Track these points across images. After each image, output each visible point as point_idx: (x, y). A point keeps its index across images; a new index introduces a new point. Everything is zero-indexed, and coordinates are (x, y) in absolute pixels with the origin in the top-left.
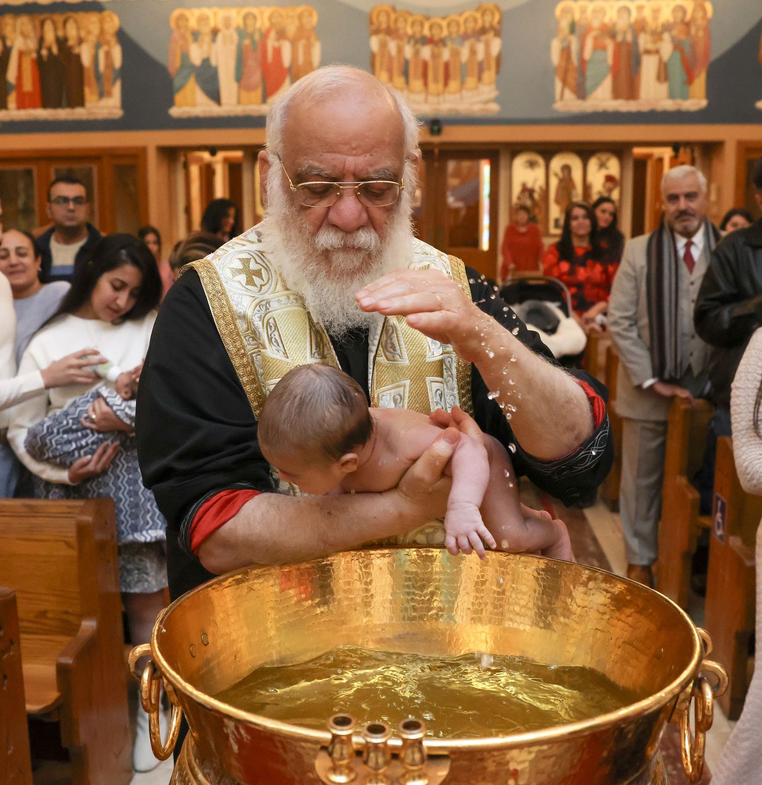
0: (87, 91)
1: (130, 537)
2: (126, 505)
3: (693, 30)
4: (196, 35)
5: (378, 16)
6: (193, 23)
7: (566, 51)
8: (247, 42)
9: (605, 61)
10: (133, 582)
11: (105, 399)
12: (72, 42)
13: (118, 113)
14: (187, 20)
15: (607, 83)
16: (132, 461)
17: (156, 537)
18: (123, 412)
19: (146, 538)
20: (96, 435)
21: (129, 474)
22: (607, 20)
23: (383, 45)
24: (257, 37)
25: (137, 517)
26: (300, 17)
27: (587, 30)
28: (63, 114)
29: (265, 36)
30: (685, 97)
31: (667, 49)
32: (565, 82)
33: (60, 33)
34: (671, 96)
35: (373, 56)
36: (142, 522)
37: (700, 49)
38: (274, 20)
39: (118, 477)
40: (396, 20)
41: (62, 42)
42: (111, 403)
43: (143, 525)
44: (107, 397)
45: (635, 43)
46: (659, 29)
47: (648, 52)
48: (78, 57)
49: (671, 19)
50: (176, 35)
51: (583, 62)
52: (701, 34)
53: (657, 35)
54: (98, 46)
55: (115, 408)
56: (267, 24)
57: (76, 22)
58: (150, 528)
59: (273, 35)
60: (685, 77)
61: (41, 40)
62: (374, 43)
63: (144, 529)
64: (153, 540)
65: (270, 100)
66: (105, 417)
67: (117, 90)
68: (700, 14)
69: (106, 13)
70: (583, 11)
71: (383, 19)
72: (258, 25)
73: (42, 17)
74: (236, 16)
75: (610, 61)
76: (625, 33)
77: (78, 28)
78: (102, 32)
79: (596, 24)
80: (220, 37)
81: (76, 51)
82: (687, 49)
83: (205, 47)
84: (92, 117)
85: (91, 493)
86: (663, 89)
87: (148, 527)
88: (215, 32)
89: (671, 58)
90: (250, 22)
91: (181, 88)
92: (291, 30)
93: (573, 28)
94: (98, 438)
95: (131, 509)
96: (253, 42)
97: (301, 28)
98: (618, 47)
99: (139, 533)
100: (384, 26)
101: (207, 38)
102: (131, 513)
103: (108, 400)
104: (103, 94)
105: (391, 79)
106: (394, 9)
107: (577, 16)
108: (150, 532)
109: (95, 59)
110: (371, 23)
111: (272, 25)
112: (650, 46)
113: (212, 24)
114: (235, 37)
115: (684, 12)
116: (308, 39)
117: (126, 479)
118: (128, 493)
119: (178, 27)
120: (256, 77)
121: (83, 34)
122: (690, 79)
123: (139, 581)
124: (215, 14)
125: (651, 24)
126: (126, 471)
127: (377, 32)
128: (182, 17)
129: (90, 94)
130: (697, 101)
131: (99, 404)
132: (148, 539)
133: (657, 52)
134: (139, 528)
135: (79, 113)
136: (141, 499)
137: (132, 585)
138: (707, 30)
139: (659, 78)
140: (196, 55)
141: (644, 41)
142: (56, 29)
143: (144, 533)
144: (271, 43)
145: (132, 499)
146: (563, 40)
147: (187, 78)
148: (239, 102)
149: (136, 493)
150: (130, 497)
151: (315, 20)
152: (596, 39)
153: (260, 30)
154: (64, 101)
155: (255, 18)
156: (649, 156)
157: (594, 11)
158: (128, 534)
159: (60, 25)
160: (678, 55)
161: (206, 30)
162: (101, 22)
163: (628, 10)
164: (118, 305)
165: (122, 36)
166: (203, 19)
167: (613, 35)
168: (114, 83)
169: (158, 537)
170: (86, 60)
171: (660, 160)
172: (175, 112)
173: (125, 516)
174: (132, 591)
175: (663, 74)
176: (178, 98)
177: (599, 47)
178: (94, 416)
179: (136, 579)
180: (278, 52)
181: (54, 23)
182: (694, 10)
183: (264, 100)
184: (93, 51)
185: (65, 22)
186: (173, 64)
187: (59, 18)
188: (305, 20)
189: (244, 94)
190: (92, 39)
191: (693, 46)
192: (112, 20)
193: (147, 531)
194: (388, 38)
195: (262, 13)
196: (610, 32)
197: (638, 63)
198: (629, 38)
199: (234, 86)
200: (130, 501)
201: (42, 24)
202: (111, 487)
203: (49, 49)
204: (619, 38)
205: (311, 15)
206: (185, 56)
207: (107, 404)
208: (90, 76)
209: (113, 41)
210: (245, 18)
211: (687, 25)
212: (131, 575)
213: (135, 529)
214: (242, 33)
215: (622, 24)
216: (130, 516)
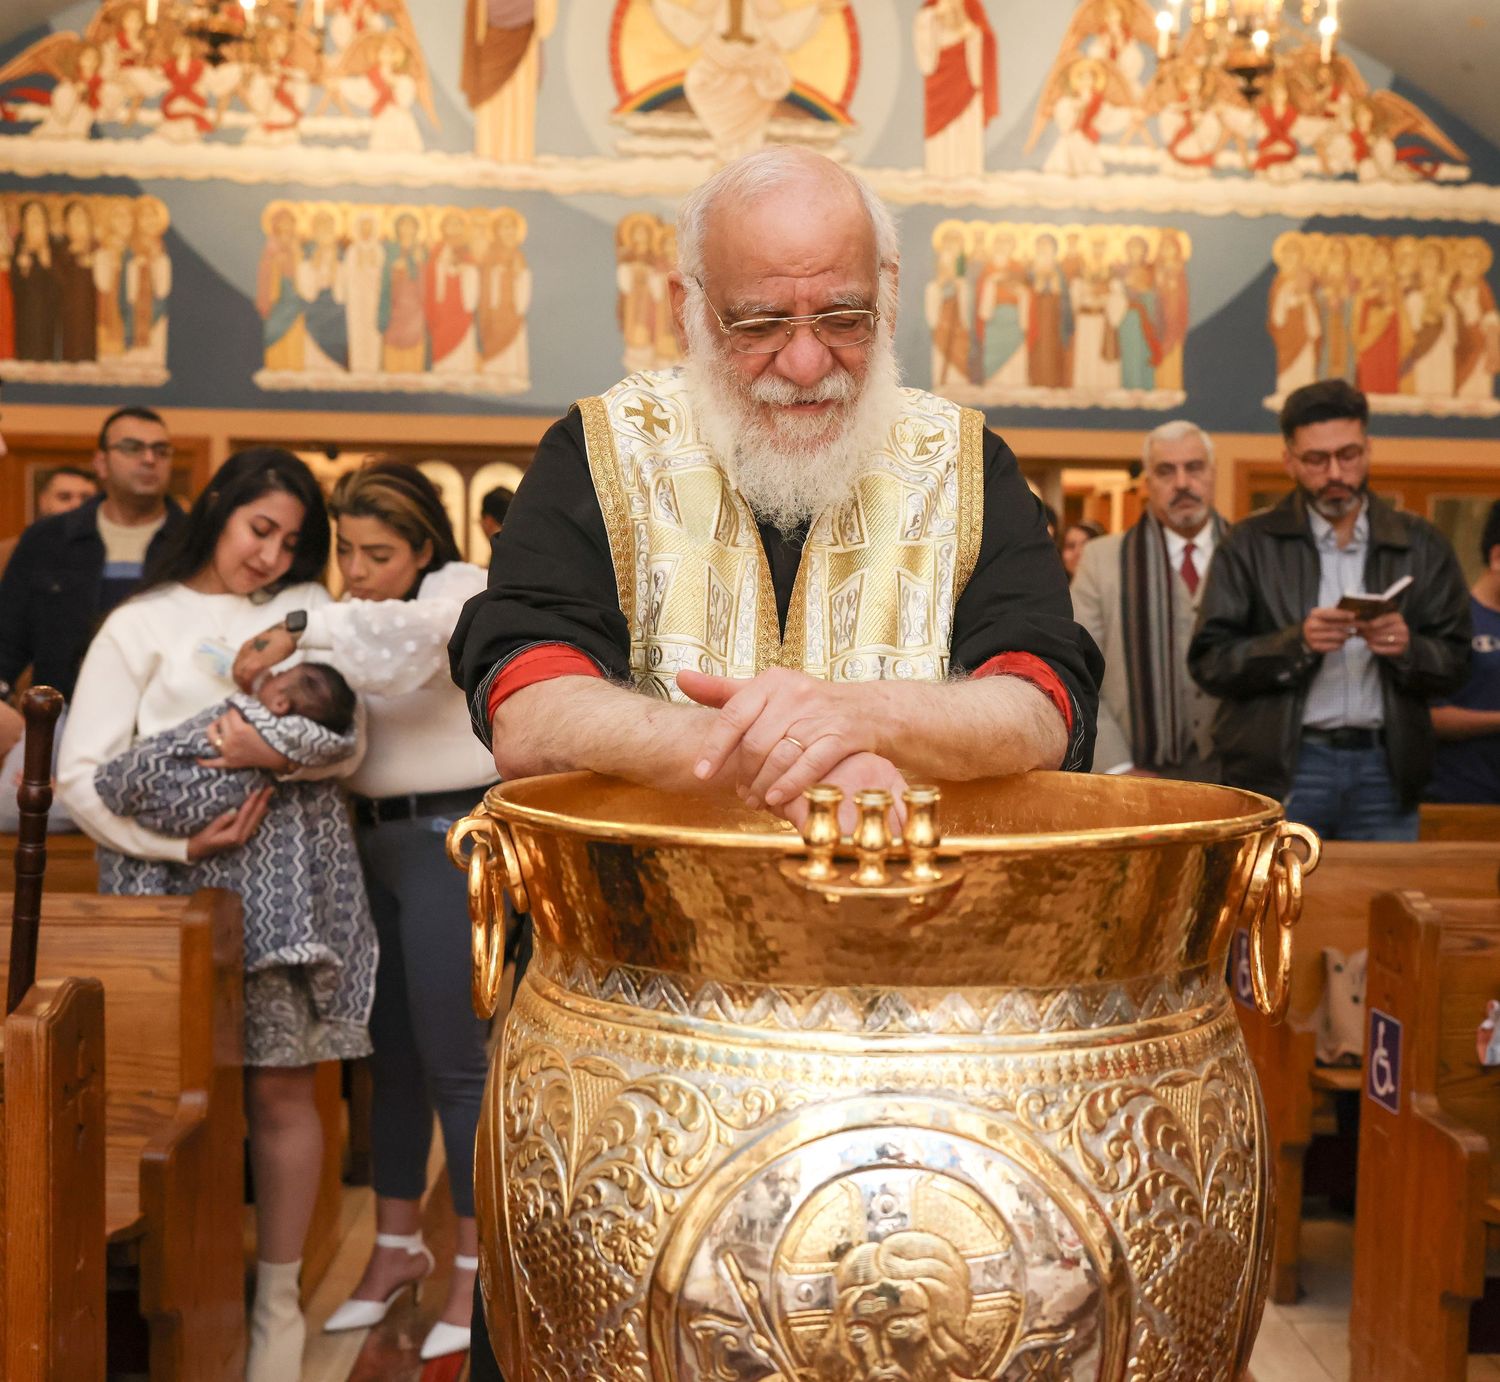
0: (102, 333)
1: (272, 956)
2: (268, 901)
3: (1160, 278)
4: (308, 248)
5: (633, 230)
6: (303, 226)
7: (951, 305)
8: (400, 264)
9: (1016, 322)
10: (264, 1048)
11: (241, 712)
12: (77, 246)
13: (159, 375)
14: (293, 220)
15: (1019, 361)
16: (284, 825)
17: (318, 955)
18: (274, 732)
19: (301, 956)
20: (224, 777)
21: (276, 847)
22: (1019, 255)
23: (640, 281)
24: (419, 256)
25: (287, 921)
26: (496, 226)
27: (986, 270)
28: (54, 372)
29: (432, 256)
30: (1148, 386)
31: (1117, 307)
32: (949, 355)
33: (57, 229)
34: (1126, 384)
35: (622, 299)
36: (295, 928)
37: (1172, 309)
38: (450, 230)
39: (259, 852)
40: (663, 241)
41: (59, 246)
42: (251, 718)
43: (296, 935)
44: (246, 708)
45: (1065, 296)
46: (1105, 274)
47: (1086, 310)
48: (88, 273)
49: (1123, 258)
50: (272, 245)
51: (979, 323)
52: (1173, 284)
53: (1101, 284)
54: (127, 257)
55: (259, 725)
56: (437, 236)
57: (87, 210)
58: (310, 940)
59: (446, 255)
60: (1147, 354)
61: (19, 240)
62: (625, 277)
63: (298, 941)
64: (314, 959)
65: (440, 366)
66: (240, 742)
67: (159, 335)
68: (1170, 252)
69: (145, 200)
70: (979, 239)
71: (640, 237)
72: (422, 235)
73: (24, 197)
74: (383, 221)
75: (1024, 322)
76: (1048, 278)
77: (92, 223)
78: (136, 232)
79: (1000, 261)
80: (352, 253)
81: (86, 261)
82: (1151, 308)
83: (325, 270)
84: (109, 381)
85: (208, 878)
86: (1111, 372)
87: (304, 938)
88: (343, 245)
89: (1125, 321)
90: (407, 229)
91: (279, 336)
92: (480, 246)
93: (962, 265)
94: (227, 782)
95: (276, 907)
96: (411, 264)
97: (497, 246)
98: (1037, 300)
99: (288, 948)
100: (642, 249)
101: (329, 255)
102: (277, 915)
103: (247, 712)
104: (131, 342)
105: (652, 339)
106: (660, 222)
107: (969, 247)
108: (308, 946)
109: (121, 278)
110: (620, 242)
111: (446, 237)
112: (1090, 301)
113: (339, 229)
114: (380, 255)
115: (1145, 247)
116: (509, 264)
117: (271, 856)
118: (273, 881)
119: (277, 231)
120: (416, 325)
121: (99, 232)
122: (1156, 357)
123: (277, 1045)
124: (345, 214)
125: (1091, 265)
126: (272, 841)
127: (630, 258)
128: (284, 216)
129: (108, 341)
130: (1168, 393)
131: (229, 720)
132: (305, 958)
133: (1101, 311)
134: (288, 941)
135: (85, 372)
136: (296, 889)
137: (262, 1053)
138: (1183, 278)
139: (1104, 354)
140: (308, 282)
141: (1080, 293)
142: (48, 221)
143: (298, 947)
144: (444, 268)
145: (280, 891)
146: (947, 285)
147: (289, 321)
148: (383, 367)
149: (289, 880)
150: (276, 887)
151: (521, 232)
152: (1000, 285)
153: (424, 246)
154: (58, 350)
155: (415, 223)
156: (1088, 491)
157: (999, 240)
158: (268, 950)
159: (57, 214)
160: (1135, 317)
161: (327, 239)
162: (136, 215)
163: (1053, 241)
164: (263, 563)
165: (172, 242)
166: (322, 221)
167: (1028, 281)
168: (153, 322)
169: (321, 957)
170: (104, 279)
171: (1106, 498)
172: (265, 379)
173: (264, 922)
174: (263, 1063)
175: (1112, 347)
176: (273, 354)
177: (1005, 299)
178: (219, 742)
179: (270, 1042)
180: (454, 284)
181: (46, 212)
182: (1162, 245)
183: (428, 366)
184: (116, 264)
185: (67, 211)
186: (265, 294)
187: (56, 203)
188: (504, 233)
189: (393, 355)
190: (117, 243)
191: (1161, 301)
192: (156, 213)
193: (303, 943)
194: (649, 271)
195: (428, 216)
196: (1024, 275)
197: (1070, 328)
198: (1055, 286)
199: (375, 339)
200: (277, 895)
201: (23, 210)
202: (243, 870)
203: (34, 256)
204: (1039, 286)
205: (515, 223)
206: (288, 284)
207: (245, 719)
208: (109, 309)
209: (156, 248)
210: (400, 222)
211: (1150, 269)
212: (262, 1036)
213: (280, 942)
214: (391, 248)
215: (1043, 262)
216: (273, 921)
